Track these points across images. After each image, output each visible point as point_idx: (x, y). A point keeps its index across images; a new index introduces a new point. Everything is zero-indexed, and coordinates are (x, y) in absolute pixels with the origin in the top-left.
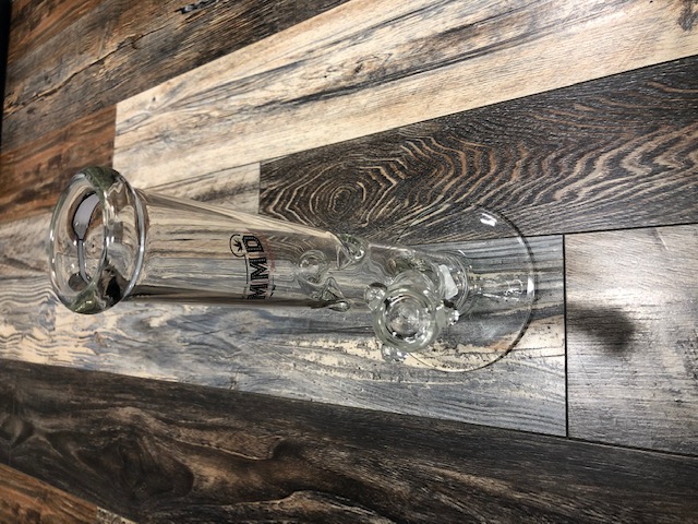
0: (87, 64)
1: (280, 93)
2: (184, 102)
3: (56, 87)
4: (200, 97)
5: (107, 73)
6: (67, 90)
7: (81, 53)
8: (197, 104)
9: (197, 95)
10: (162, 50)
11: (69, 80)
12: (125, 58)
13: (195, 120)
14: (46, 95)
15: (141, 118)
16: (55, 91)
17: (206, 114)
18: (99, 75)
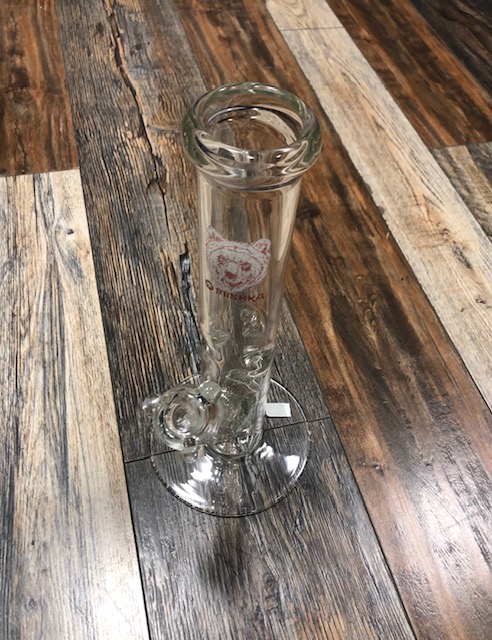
0: (144, 108)
1: (28, 462)
2: (55, 285)
3: (124, 65)
4: (55, 314)
5: (125, 144)
6: (116, 81)
7: (160, 97)
8: (47, 311)
9: (61, 306)
10: (137, 232)
11: (129, 84)
12: (139, 170)
13: (24, 311)
14: (116, 51)
15: (48, 216)
16: (118, 62)
17: (27, 330)
18: (125, 133)
